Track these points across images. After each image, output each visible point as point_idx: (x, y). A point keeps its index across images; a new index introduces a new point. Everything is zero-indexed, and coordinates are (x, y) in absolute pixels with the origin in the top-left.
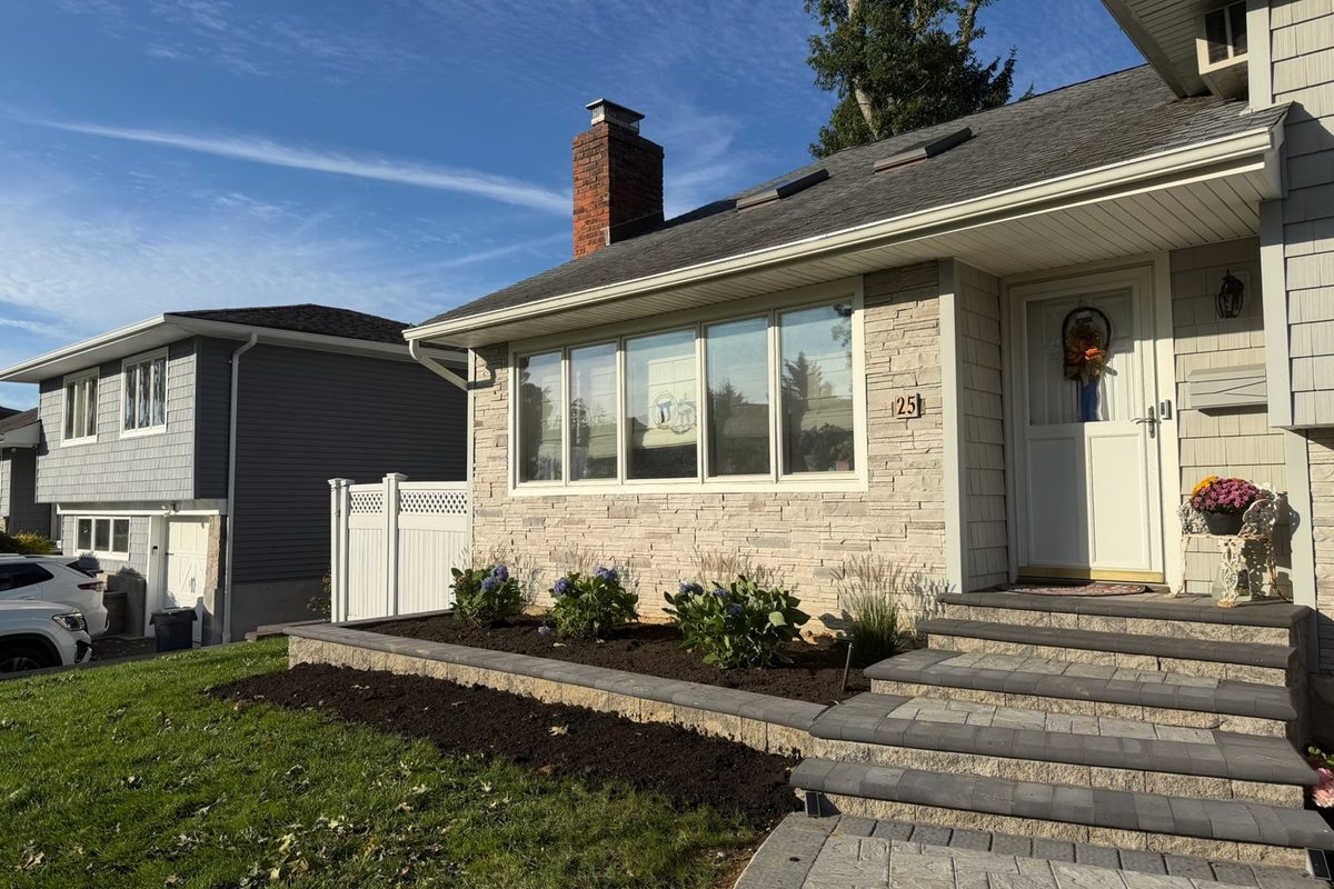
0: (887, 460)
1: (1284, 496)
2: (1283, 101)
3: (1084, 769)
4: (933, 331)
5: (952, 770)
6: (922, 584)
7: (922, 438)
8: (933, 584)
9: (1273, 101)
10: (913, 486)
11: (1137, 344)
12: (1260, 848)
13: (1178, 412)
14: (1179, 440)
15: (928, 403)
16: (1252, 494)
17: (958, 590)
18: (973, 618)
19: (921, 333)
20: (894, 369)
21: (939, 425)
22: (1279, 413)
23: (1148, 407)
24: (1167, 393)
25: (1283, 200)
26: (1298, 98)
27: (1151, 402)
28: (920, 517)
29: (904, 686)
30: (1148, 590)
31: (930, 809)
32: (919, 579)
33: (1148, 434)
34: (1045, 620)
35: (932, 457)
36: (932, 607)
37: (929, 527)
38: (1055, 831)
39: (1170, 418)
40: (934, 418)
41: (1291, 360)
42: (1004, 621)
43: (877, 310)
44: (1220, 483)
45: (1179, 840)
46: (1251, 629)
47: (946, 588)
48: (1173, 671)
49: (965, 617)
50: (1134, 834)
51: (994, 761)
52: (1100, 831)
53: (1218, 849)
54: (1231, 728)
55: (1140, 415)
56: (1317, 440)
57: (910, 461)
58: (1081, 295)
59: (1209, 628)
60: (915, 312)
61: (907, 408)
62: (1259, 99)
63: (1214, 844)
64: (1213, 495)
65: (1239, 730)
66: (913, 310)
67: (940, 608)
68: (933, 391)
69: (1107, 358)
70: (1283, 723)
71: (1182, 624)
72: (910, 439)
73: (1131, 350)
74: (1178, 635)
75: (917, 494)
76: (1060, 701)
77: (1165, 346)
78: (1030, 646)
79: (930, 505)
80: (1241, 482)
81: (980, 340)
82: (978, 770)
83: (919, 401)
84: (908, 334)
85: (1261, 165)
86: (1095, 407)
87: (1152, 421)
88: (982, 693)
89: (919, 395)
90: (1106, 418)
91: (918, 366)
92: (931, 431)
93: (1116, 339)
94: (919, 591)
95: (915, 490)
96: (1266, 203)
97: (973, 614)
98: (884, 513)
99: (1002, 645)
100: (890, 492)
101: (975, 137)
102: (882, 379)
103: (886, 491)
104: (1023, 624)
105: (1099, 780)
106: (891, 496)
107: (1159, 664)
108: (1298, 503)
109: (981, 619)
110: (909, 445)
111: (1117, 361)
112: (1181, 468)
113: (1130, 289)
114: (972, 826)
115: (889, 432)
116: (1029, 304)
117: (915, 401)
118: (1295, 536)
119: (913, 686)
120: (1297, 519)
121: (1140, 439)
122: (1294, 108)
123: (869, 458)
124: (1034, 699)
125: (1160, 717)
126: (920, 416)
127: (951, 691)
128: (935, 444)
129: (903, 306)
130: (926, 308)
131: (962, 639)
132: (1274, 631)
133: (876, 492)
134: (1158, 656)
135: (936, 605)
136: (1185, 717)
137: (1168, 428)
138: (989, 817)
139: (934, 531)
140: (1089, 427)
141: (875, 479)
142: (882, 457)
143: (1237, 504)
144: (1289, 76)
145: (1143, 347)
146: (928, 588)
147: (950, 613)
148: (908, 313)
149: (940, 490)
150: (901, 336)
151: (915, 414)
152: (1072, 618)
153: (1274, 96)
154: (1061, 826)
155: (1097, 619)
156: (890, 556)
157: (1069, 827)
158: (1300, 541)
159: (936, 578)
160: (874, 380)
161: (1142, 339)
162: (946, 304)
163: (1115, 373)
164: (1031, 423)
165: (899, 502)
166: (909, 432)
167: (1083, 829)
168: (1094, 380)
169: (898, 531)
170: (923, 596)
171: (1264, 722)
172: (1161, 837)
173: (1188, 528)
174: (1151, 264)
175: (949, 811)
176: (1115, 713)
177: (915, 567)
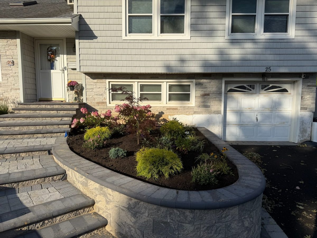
0: (6, 75)
1: (82, 84)
2: (79, 13)
3: (35, 127)
4: (16, 47)
5: (10, 130)
6: (15, 101)
7: (14, 70)
8: (17, 101)
9: (78, 13)
10: (12, 80)
11: (60, 55)
12: (60, 133)
13: (67, 69)
14: (68, 74)
15: (15, 62)
16: (77, 83)
17: (23, 102)
18: (25, 107)
19: (13, 47)
20: (7, 54)
21: (18, 67)
22: (78, 70)
23: (62, 68)
24: (66, 65)
25: (79, 32)
26: (81, 14)
27: (63, 67)
28: (14, 87)
29: (5, 119)
30: (62, 102)
31: (3, 136)
32: (14, 100)
33: (62, 73)
34: (39, 106)
35: (16, 74)
36: (17, 106)
37: (16, 89)
38: (27, 136)
39: (66, 70)
40: (17, 66)
41: (80, 60)
42: (32, 107)
43: (2, 40)
44: (72, 82)
45: (48, 134)
46: (73, 105)
47: (20, 102)
48: (59, 113)
49: (24, 107)
50: (41, 134)
51: (18, 127)
52: (35, 135)
53: (54, 135)
54: (64, 119)
55: (61, 69)
56: (87, 75)
57: (12, 75)
58: (51, 44)
59: (67, 106)
60: (11, 42)
61: (10, 63)
62: (75, 12)
63: (53, 134)
64: (70, 83)
65: (65, 120)
66: (11, 41)
67: (19, 106)
68: (16, 60)
69: (55, 57)
70: (71, 118)
71: (63, 105)
72: (11, 70)
73: (59, 56)
74: (62, 107)
75: (13, 82)
76: (36, 118)
77: (65, 56)
78: (35, 111)
79: (16, 85)
80: (75, 82)
81: (28, 50)
82: (15, 129)
83: (13, 62)
84: (10, 47)
85: (71, 25)
86: (54, 67)
87: (63, 70)
88: (21, 118)
89: (13, 61)
90: (55, 69)
91: (12, 54)
92: (16, 69)
93: (57, 54)
94: (14, 103)
95: (13, 81)
96: (76, 32)
97: (25, 106)
98: (6, 86)
99: (30, 111)
100: (7, 82)
101: (38, 4)
102: (4, 56)
103: (6, 82)
104: (35, 107)
105: (38, 128)
106: (7, 83)
107: (57, 112)
108: (84, 86)
109: (27, 107)
110: (11, 72)
111: (57, 58)
112: (68, 79)
113: (59, 44)
114: (12, 138)
115: (6, 68)
116: (40, 44)
117: (12, 62)
118: (83, 91)
119: (7, 118)
120: (84, 88)
121: (61, 73)
122: (80, 15)
123: (2, 74)
124: (31, 118)
125: (53, 119)
126: (13, 65)
127: (15, 118)
128: (17, 71)
129: (8, 40)
130: (14, 41)
131: (22, 111)
132: (76, 106)
133: (4, 82)
134: (57, 111)
135: (18, 105)
136: (57, 118)
137: (66, 72)
138: (15, 136)
139: (17, 90)
140: (52, 71)
141: (3, 79)
142: (5, 74)
143: (74, 85)
144: (80, 9)
145: (61, 56)
146: (16, 102)
147: (20, 106)
148: (10, 42)
149: (18, 81)
150: (8, 47)
151: (12, 65)
152: (44, 106)
153: (78, 12)
154: (28, 135)
155: (49, 106)
156: (7, 96)
157: (30, 135)
158: (84, 92)
159: (18, 100)
160: (2, 56)
161: (61, 54)
162: (18, 41)
163: (57, 61)
164: (41, 69)
165: (9, 84)
166: (11, 69)
167: (32, 135)
168: (53, 62)
169: (9, 90)
170: (15, 104)
171: (69, 118)
172: (45, 134)
173: (68, 90)
174: (63, 40)
175: (7, 136)
176: (46, 119)
177: (13, 98)
